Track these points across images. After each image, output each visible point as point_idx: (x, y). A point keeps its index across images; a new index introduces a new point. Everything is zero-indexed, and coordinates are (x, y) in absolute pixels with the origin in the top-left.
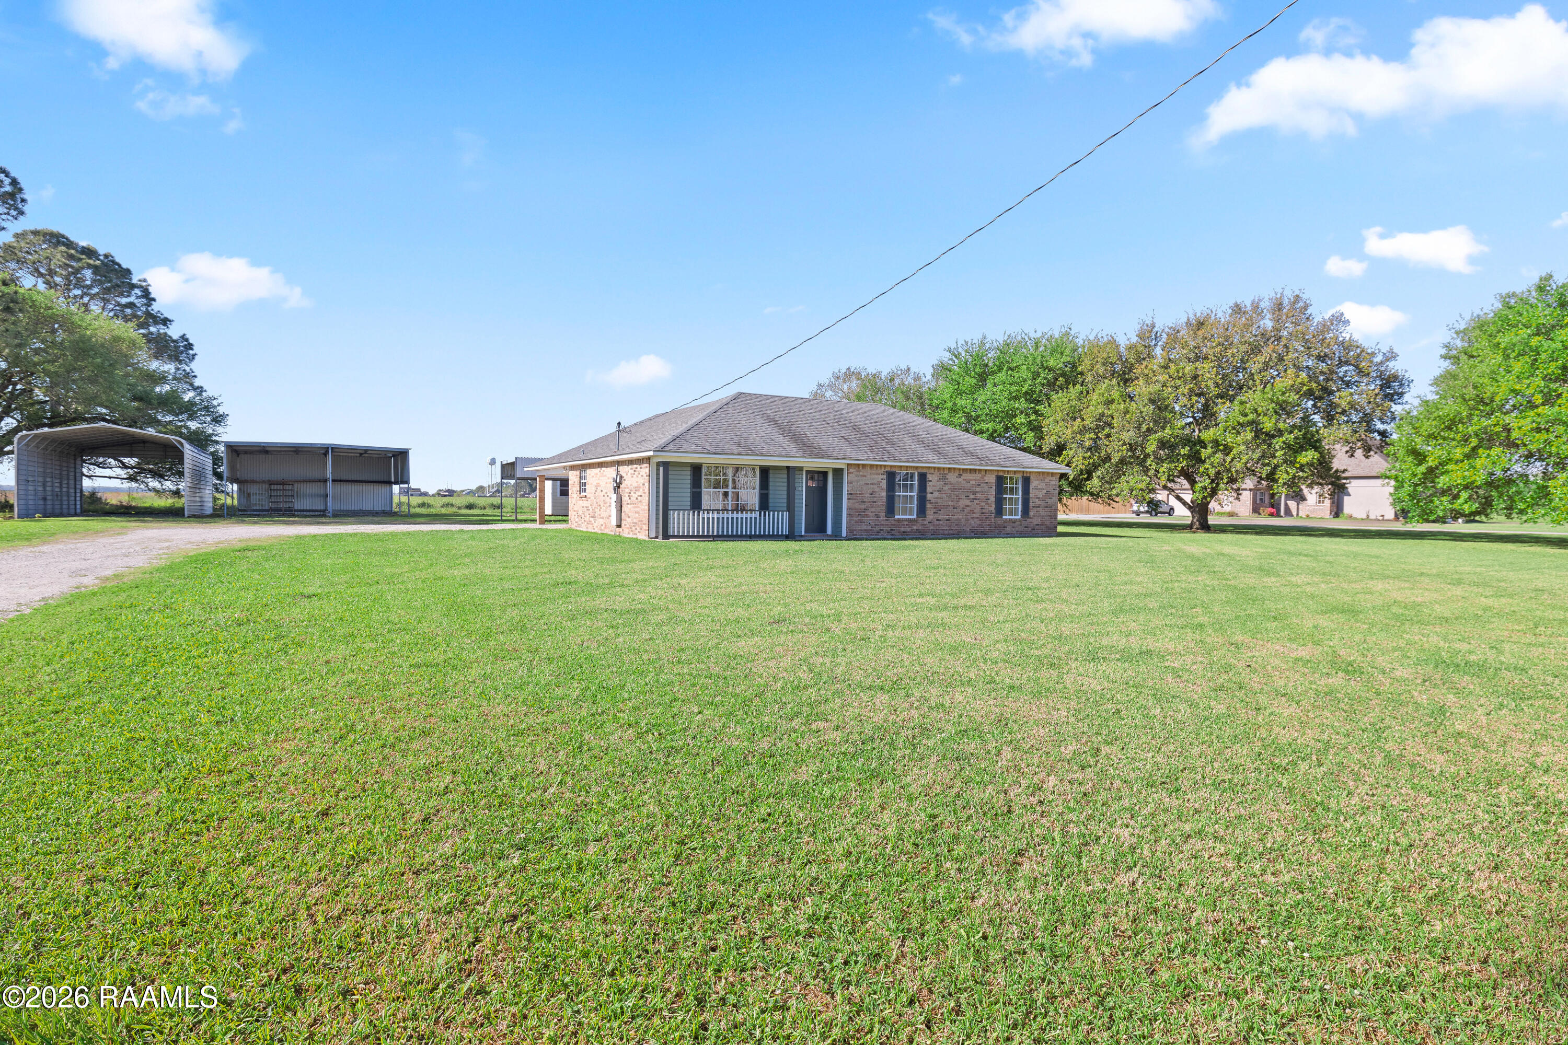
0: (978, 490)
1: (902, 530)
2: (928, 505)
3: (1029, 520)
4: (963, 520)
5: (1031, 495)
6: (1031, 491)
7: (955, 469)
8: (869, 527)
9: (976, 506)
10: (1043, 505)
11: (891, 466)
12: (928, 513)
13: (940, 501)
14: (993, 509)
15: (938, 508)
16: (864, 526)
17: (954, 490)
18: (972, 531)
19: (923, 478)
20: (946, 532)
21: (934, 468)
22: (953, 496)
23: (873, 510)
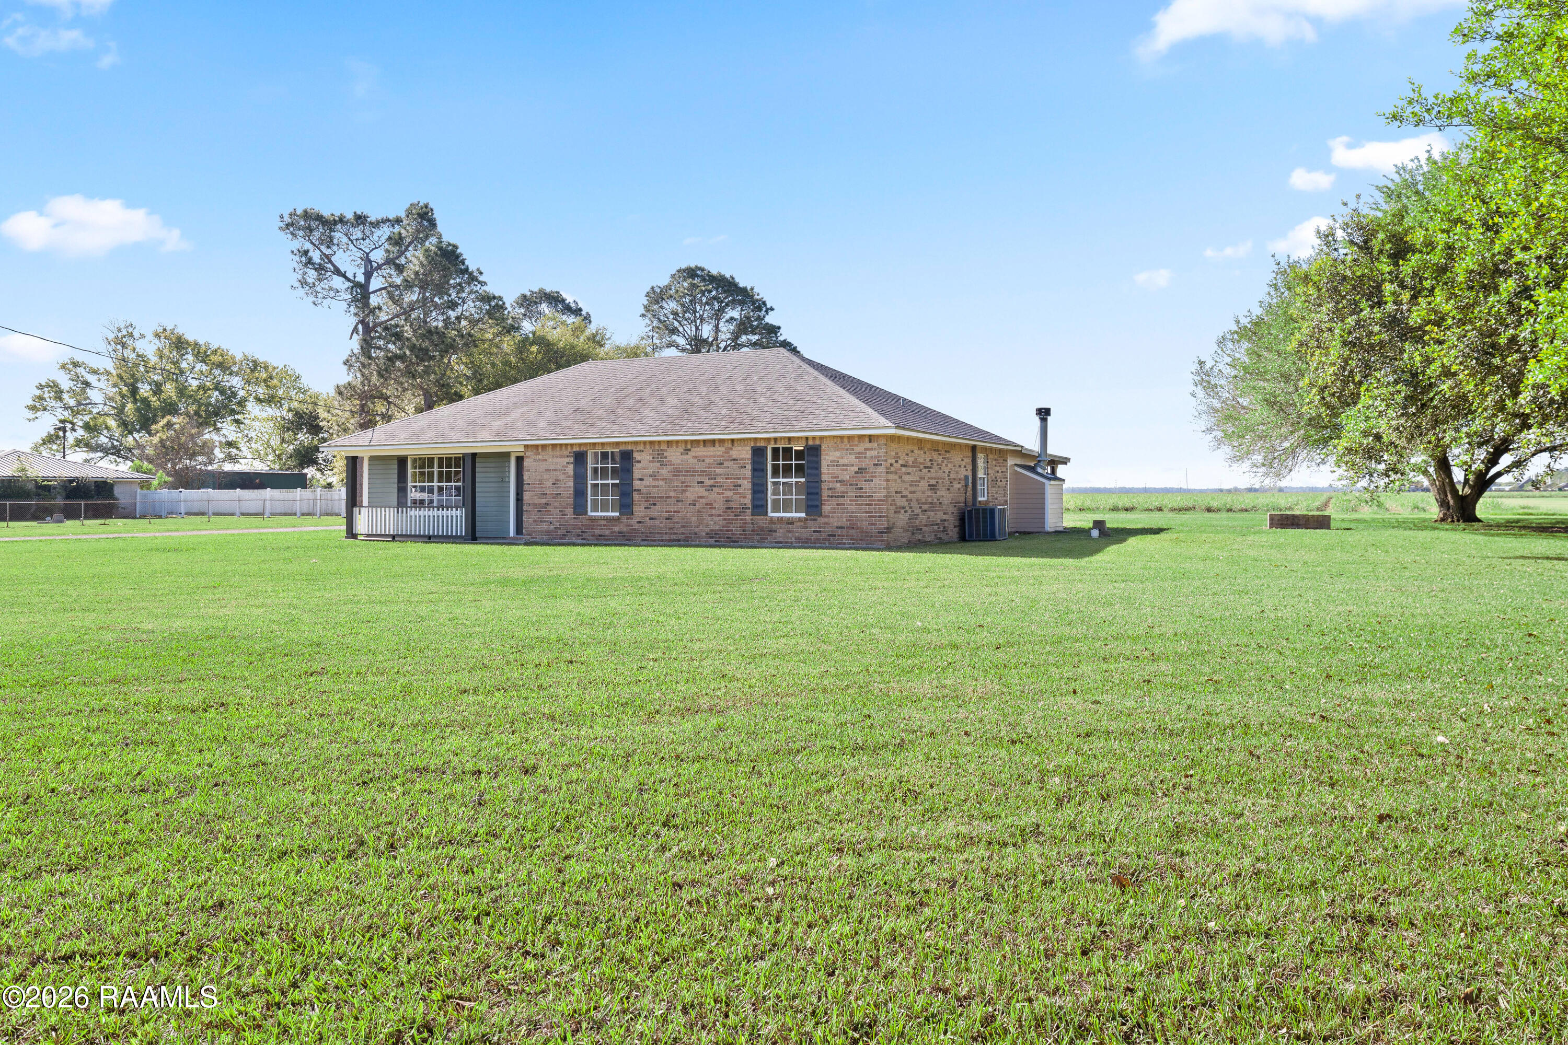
0: (718, 471)
1: (598, 532)
2: (636, 497)
3: (821, 520)
4: (694, 519)
5: (824, 477)
6: (824, 469)
7: (677, 442)
8: (552, 528)
9: (717, 498)
10: (852, 492)
11: (580, 445)
12: (636, 508)
13: (654, 490)
14: (748, 501)
15: (651, 500)
16: (544, 526)
17: (676, 473)
18: (710, 535)
19: (627, 457)
20: (666, 537)
21: (645, 443)
22: (676, 483)
23: (556, 504)
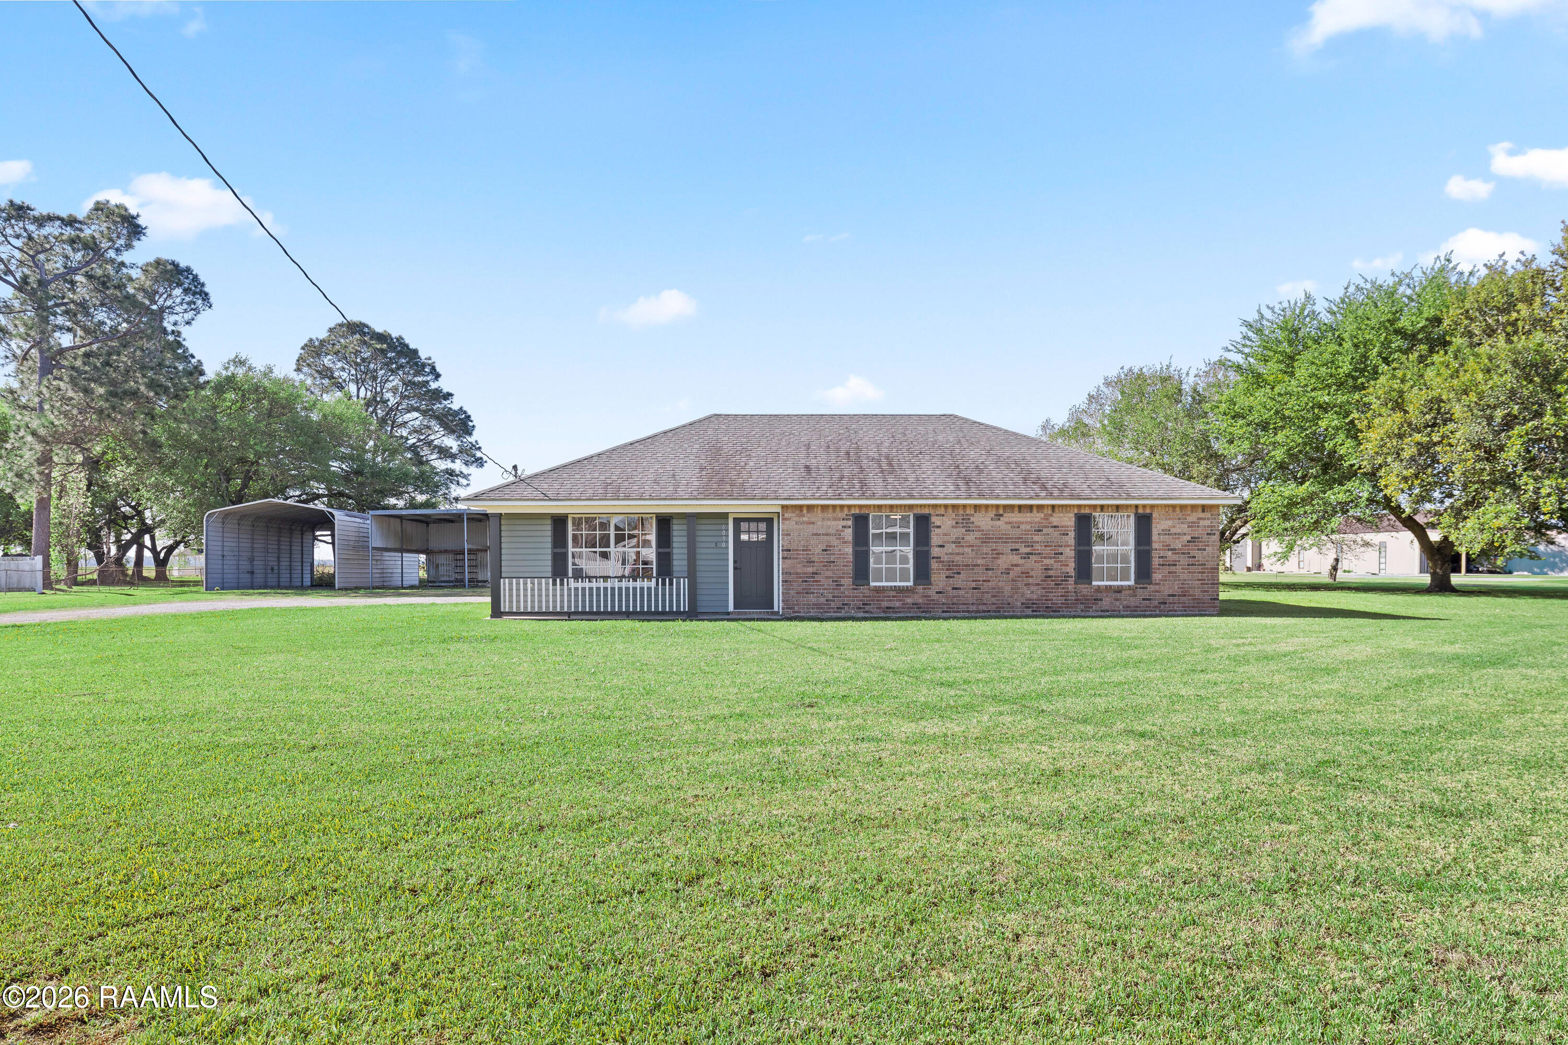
0: (1036, 538)
1: (885, 604)
2: (934, 565)
3: (1151, 588)
4: (1007, 589)
5: (1155, 546)
6: (1155, 537)
7: (987, 506)
8: (822, 600)
9: (1035, 567)
10: (1184, 560)
11: (860, 506)
12: (935, 577)
13: (957, 558)
14: (1071, 568)
15: (953, 569)
16: (812, 599)
17: (986, 539)
18: (1026, 605)
19: (924, 522)
20: (974, 608)
21: (946, 506)
22: (985, 550)
23: (829, 574)
